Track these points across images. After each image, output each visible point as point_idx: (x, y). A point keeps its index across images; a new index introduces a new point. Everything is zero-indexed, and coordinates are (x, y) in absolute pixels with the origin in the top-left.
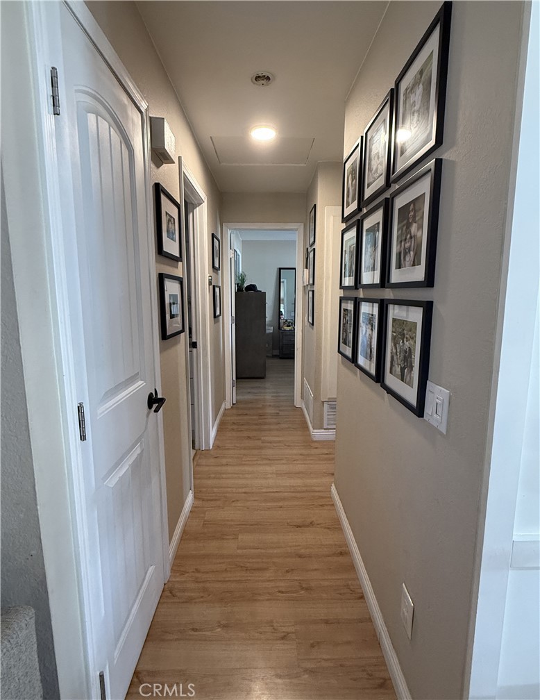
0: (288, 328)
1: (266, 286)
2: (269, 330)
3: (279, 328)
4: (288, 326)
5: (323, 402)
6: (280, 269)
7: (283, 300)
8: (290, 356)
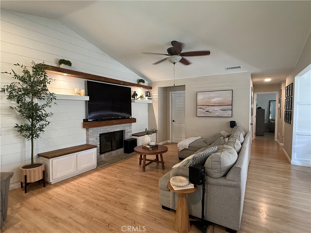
0: (273, 122)
1: (265, 107)
2: (265, 122)
3: (269, 121)
4: (273, 121)
5: (283, 136)
6: (270, 101)
7: (271, 112)
8: (274, 132)
